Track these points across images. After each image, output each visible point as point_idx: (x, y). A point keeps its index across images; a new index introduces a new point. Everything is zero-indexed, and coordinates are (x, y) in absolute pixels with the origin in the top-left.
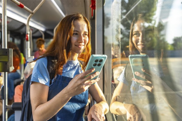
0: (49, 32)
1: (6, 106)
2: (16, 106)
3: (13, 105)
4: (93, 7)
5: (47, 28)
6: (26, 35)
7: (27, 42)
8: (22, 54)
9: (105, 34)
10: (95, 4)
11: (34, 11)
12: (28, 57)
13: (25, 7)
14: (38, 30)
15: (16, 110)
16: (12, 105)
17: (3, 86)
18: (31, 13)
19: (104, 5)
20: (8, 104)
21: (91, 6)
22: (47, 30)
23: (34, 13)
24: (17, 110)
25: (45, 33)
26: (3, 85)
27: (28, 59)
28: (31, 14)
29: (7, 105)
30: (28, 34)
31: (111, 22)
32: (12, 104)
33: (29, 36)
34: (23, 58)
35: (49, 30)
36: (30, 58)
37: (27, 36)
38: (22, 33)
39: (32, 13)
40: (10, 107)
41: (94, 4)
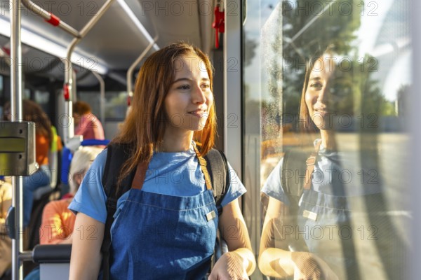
0: (115, 76)
1: (20, 253)
2: (43, 254)
3: (35, 252)
4: (220, 26)
5: (112, 67)
6: (65, 86)
7: (66, 103)
8: (53, 129)
9: (247, 81)
10: (223, 20)
11: (82, 32)
12: (68, 137)
13: (62, 23)
14: (89, 72)
15: (42, 263)
16: (33, 253)
17: (14, 209)
18: (75, 36)
19: (244, 24)
20: (24, 250)
21: (214, 25)
22: (110, 71)
23: (83, 36)
24: (46, 263)
25: (106, 78)
26: (14, 205)
27: (68, 142)
28: (75, 40)
29: (21, 250)
30: (68, 84)
31: (259, 51)
32: (34, 250)
33: (70, 88)
34: (56, 138)
35: (115, 71)
36: (73, 139)
37: (67, 90)
38: (52, 80)
39: (79, 37)
40: (29, 256)
41: (221, 20)
